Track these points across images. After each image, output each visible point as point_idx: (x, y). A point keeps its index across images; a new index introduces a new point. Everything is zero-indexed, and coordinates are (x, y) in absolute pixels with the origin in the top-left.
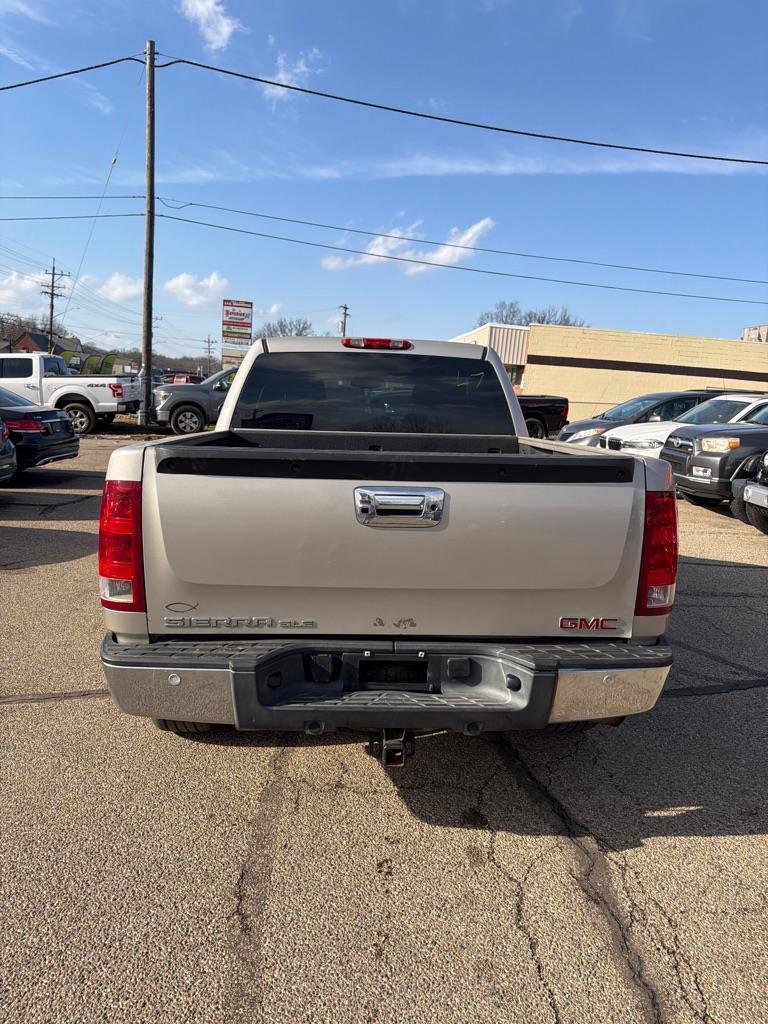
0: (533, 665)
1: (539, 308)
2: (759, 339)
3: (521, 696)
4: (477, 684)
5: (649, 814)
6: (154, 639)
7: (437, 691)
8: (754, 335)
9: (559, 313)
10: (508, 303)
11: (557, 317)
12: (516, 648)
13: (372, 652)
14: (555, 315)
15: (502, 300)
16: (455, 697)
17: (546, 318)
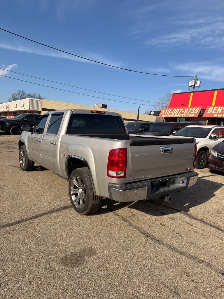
0: (187, 178)
1: (32, 93)
2: (99, 107)
3: (185, 184)
4: (174, 184)
5: (185, 205)
6: (126, 184)
7: (169, 187)
8: (98, 106)
9: (38, 95)
10: (21, 91)
11: (38, 96)
12: (181, 175)
13: (161, 180)
14: (37, 95)
15: (20, 90)
16: (173, 187)
17: (34, 96)
